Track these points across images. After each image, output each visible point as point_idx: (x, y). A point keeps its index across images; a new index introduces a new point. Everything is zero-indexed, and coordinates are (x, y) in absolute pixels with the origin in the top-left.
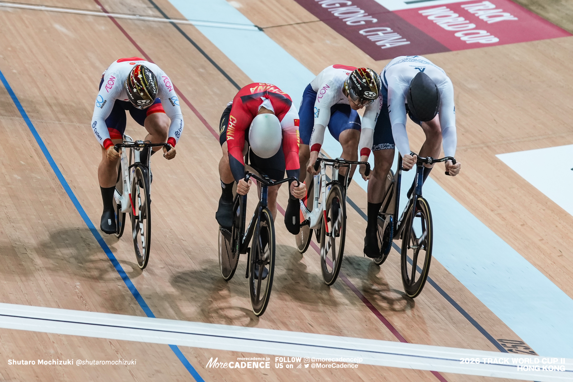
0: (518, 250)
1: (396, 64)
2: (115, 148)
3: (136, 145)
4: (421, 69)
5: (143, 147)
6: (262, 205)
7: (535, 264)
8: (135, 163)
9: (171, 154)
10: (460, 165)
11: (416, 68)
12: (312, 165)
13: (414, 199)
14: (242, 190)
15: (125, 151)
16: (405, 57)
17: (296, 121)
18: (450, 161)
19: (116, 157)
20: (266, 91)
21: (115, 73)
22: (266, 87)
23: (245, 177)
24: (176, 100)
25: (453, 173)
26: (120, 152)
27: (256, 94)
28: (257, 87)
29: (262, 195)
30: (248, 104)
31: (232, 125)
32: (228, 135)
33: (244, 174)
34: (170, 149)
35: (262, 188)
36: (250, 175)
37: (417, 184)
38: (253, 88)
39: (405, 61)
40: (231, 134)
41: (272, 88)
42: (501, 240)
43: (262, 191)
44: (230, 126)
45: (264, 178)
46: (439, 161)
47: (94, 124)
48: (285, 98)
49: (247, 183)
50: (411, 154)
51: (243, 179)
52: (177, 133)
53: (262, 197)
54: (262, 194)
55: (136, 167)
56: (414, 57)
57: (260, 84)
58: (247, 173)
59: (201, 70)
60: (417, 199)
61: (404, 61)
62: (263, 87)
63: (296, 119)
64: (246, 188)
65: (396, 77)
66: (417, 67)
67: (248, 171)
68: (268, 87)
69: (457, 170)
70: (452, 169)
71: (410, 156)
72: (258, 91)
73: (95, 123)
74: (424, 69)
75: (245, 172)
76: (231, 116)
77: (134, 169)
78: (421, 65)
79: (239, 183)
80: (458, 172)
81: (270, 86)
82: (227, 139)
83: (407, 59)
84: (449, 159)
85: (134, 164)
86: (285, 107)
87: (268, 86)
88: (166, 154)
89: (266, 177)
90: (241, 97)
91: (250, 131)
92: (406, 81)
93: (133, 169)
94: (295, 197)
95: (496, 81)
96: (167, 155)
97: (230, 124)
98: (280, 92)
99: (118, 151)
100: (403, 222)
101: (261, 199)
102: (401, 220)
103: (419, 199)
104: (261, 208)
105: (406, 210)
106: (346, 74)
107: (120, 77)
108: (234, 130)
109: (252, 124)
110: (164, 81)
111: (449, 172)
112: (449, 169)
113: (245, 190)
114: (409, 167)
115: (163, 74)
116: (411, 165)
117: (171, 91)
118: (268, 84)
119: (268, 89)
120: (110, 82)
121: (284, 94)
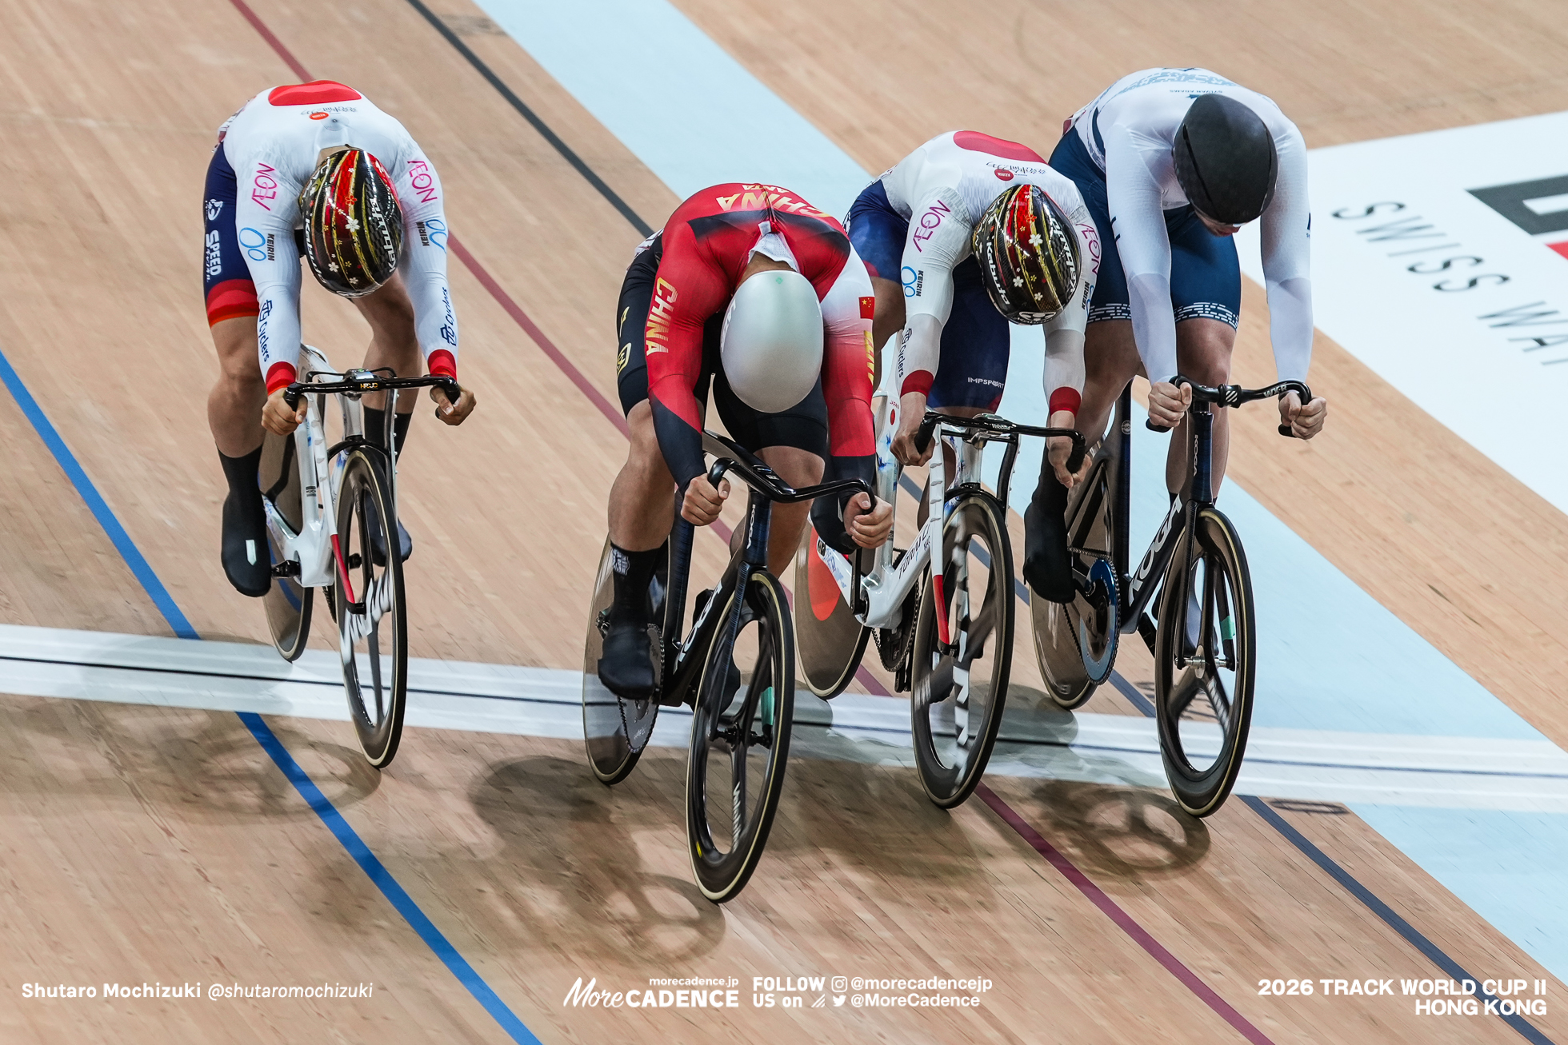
1: (1130, 88)
2: (286, 395)
3: (349, 385)
6: (752, 557)
8: (346, 438)
9: (461, 409)
10: (1324, 404)
12: (911, 436)
13: (1187, 512)
14: (698, 511)
17: (864, 302)
18: (1293, 394)
19: (286, 423)
21: (270, 155)
22: (767, 197)
23: (710, 469)
24: (441, 232)
25: (1304, 430)
27: (737, 214)
28: (739, 194)
29: (753, 528)
30: (714, 244)
31: (661, 308)
32: (651, 339)
34: (459, 394)
35: (754, 506)
36: (726, 464)
38: (727, 199)
39: (1158, 81)
40: (657, 336)
41: (785, 200)
43: (753, 516)
44: (654, 309)
46: (1258, 395)
47: (263, 310)
48: (829, 229)
49: (717, 489)
50: (1172, 382)
51: (705, 476)
52: (447, 332)
53: (750, 536)
54: (752, 525)
55: (350, 452)
56: (1185, 71)
57: (745, 187)
60: (1198, 512)
61: (1155, 80)
62: (757, 197)
63: (865, 298)
64: (712, 506)
68: (773, 197)
69: (1317, 419)
70: (1300, 419)
71: (1172, 389)
72: (744, 207)
73: (266, 306)
76: (660, 281)
77: (344, 457)
79: (691, 487)
80: (1321, 426)
81: (776, 192)
82: (648, 349)
83: (1164, 75)
84: (1289, 388)
86: (832, 257)
87: (771, 193)
88: (447, 411)
90: (692, 223)
91: (726, 326)
93: (341, 458)
96: (452, 413)
97: (658, 306)
98: (811, 211)
99: (294, 406)
100: (1149, 583)
101: (750, 541)
102: (1144, 574)
103: (1203, 514)
104: (748, 567)
105: (1159, 546)
106: (996, 172)
107: (286, 167)
108: (667, 323)
109: (733, 304)
110: (410, 173)
111: (1290, 428)
112: (1290, 417)
113: (707, 510)
114: (1170, 420)
115: (411, 153)
116: (1174, 415)
117: (428, 203)
118: (770, 186)
119: (774, 202)
120: (261, 181)
121: (825, 219)
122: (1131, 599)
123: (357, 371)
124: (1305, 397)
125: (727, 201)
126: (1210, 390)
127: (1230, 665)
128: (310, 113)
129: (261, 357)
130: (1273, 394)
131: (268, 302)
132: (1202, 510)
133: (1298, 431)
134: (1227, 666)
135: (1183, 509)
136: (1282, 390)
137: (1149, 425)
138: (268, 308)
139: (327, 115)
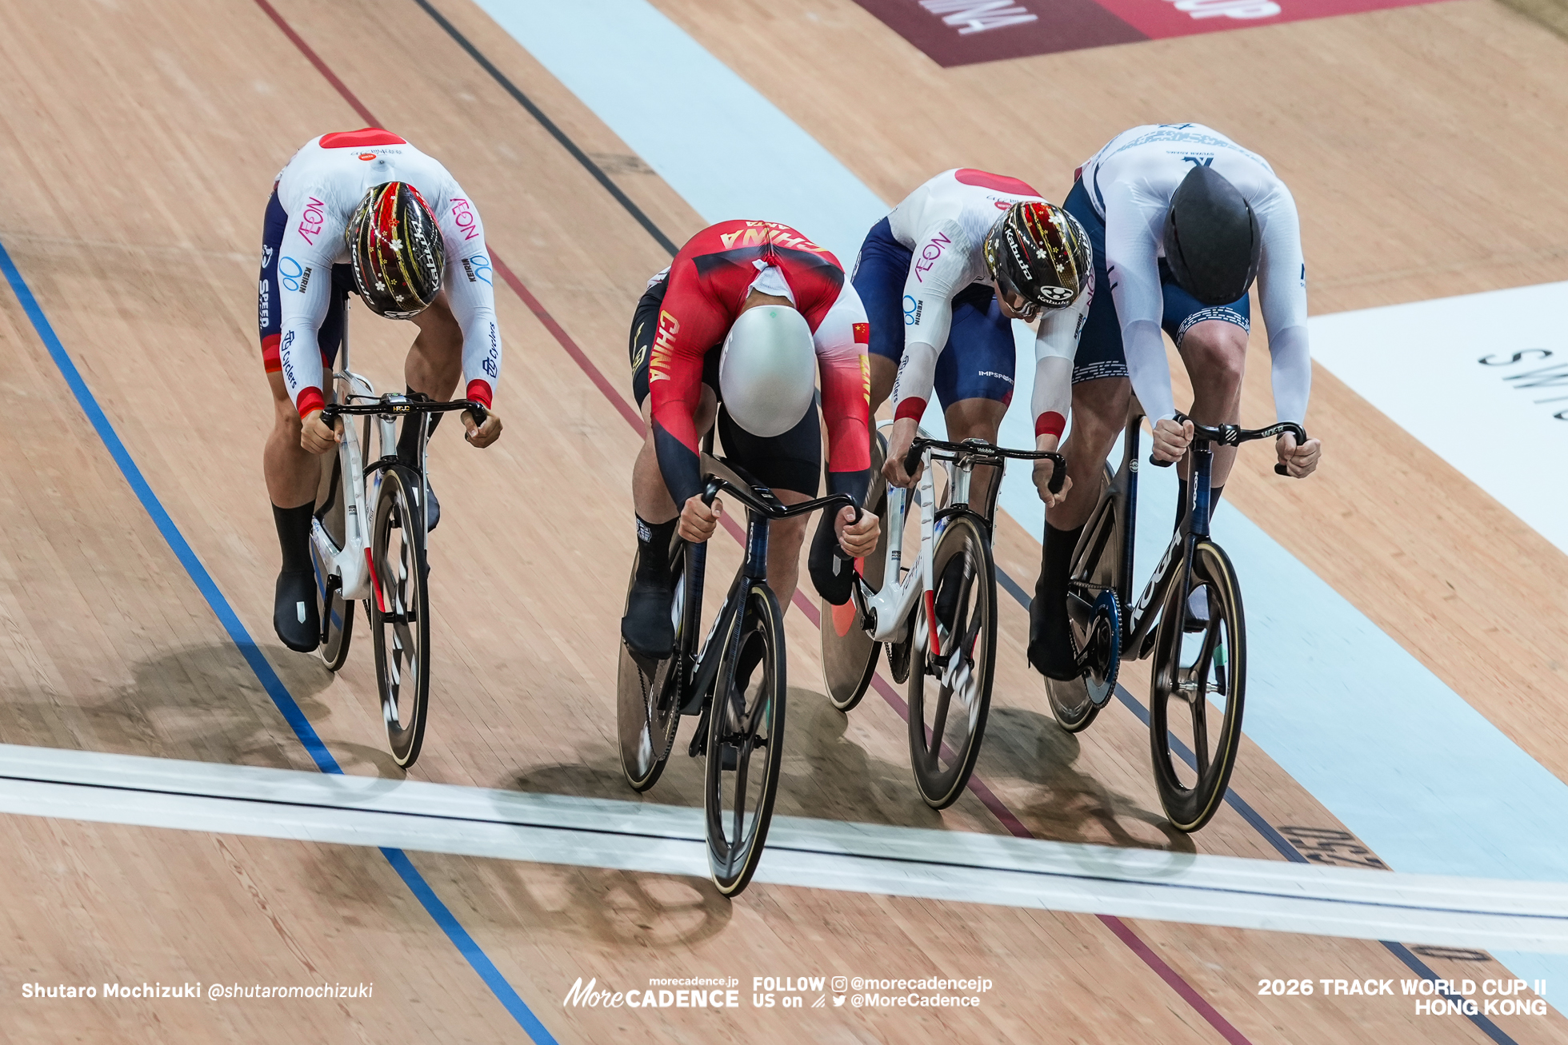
0: (1336, 583)
1: (1128, 147)
2: (322, 416)
3: (384, 408)
4: (1200, 160)
5: (404, 412)
6: (752, 572)
7: (1380, 622)
8: (382, 458)
9: (488, 432)
10: (1318, 446)
11: (1187, 159)
12: (901, 460)
13: (1186, 545)
14: (694, 529)
15: (353, 424)
16: (1155, 128)
17: (858, 328)
18: (1290, 435)
19: (325, 442)
20: (769, 244)
21: (320, 190)
22: (768, 233)
23: (704, 490)
24: (485, 267)
25: (1299, 469)
26: (338, 427)
27: (737, 250)
28: (742, 231)
29: (750, 545)
30: (715, 280)
31: (664, 339)
32: (654, 368)
33: (701, 484)
34: (485, 419)
35: (752, 524)
36: (719, 485)
37: (1195, 504)
38: (730, 236)
39: (1156, 140)
40: (660, 365)
41: (785, 236)
42: (1288, 557)
43: (751, 533)
44: (659, 340)
45: (758, 494)
46: (1256, 435)
47: (286, 340)
48: (825, 261)
49: (710, 507)
50: (1176, 419)
51: (699, 496)
52: (489, 364)
53: (750, 551)
54: (751, 541)
55: (385, 471)
56: (1180, 128)
57: (749, 224)
58: (710, 479)
59: (466, 97)
60: (1195, 544)
61: (1150, 139)
62: (759, 233)
63: (859, 324)
64: (706, 523)
65: (1127, 183)
66: (1189, 155)
67: (712, 475)
68: (773, 233)
69: (1312, 459)
70: (1295, 459)
71: (1175, 425)
72: (745, 243)
73: (288, 336)
74: (1209, 161)
75: (702, 476)
76: (664, 314)
77: (380, 475)
78: (1201, 151)
79: (686, 507)
80: (1315, 466)
81: (777, 228)
82: (652, 381)
83: (1160, 133)
84: (1286, 429)
85: (378, 463)
86: (826, 289)
87: (772, 229)
88: (474, 434)
89: (765, 492)
90: (695, 260)
91: (723, 356)
92: (1156, 193)
93: (376, 475)
94: (848, 552)
95: (1272, 123)
96: (479, 436)
97: (661, 337)
98: (808, 246)
99: (332, 427)
100: (1149, 612)
101: (750, 557)
102: (1145, 603)
103: (1200, 546)
104: (748, 581)
105: (1159, 578)
106: (996, 204)
107: (335, 202)
108: (670, 353)
109: (730, 336)
110: (454, 211)
111: (1286, 467)
112: (1286, 457)
113: (703, 528)
114: (1173, 455)
115: (454, 192)
116: (1177, 450)
117: (471, 240)
118: (772, 223)
119: (773, 238)
120: (309, 215)
121: (820, 253)
122: (1133, 627)
123: (392, 396)
124: (1301, 438)
125: (730, 238)
126: (1211, 429)
127: (1221, 691)
128: (359, 154)
129: (288, 384)
130: (1271, 435)
131: (290, 333)
132: (1200, 543)
133: (1292, 470)
134: (1219, 692)
135: (1182, 542)
136: (1279, 430)
137: (1154, 461)
138: (290, 338)
139: (375, 157)
